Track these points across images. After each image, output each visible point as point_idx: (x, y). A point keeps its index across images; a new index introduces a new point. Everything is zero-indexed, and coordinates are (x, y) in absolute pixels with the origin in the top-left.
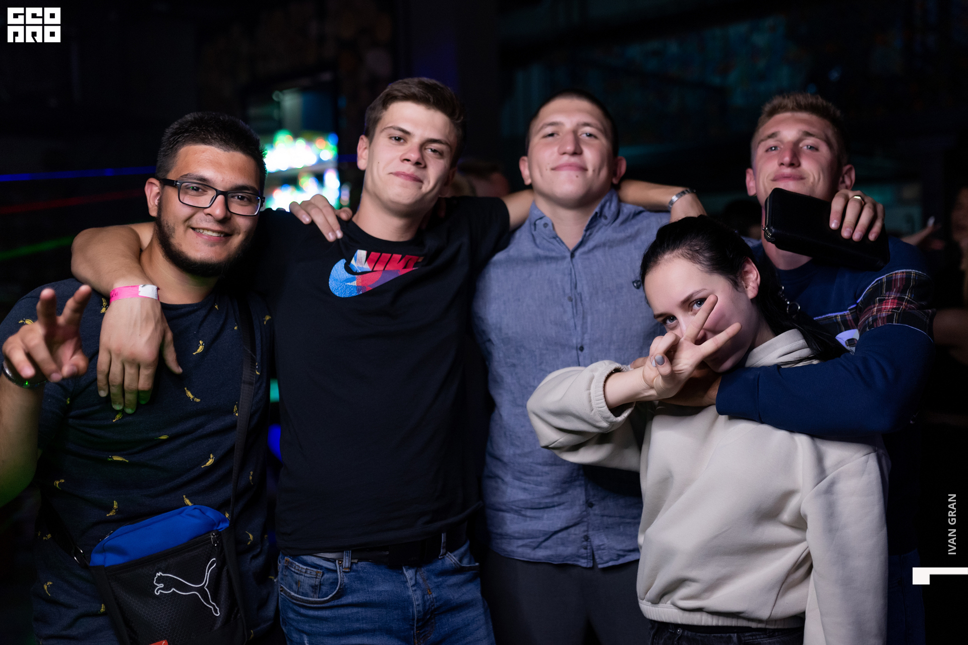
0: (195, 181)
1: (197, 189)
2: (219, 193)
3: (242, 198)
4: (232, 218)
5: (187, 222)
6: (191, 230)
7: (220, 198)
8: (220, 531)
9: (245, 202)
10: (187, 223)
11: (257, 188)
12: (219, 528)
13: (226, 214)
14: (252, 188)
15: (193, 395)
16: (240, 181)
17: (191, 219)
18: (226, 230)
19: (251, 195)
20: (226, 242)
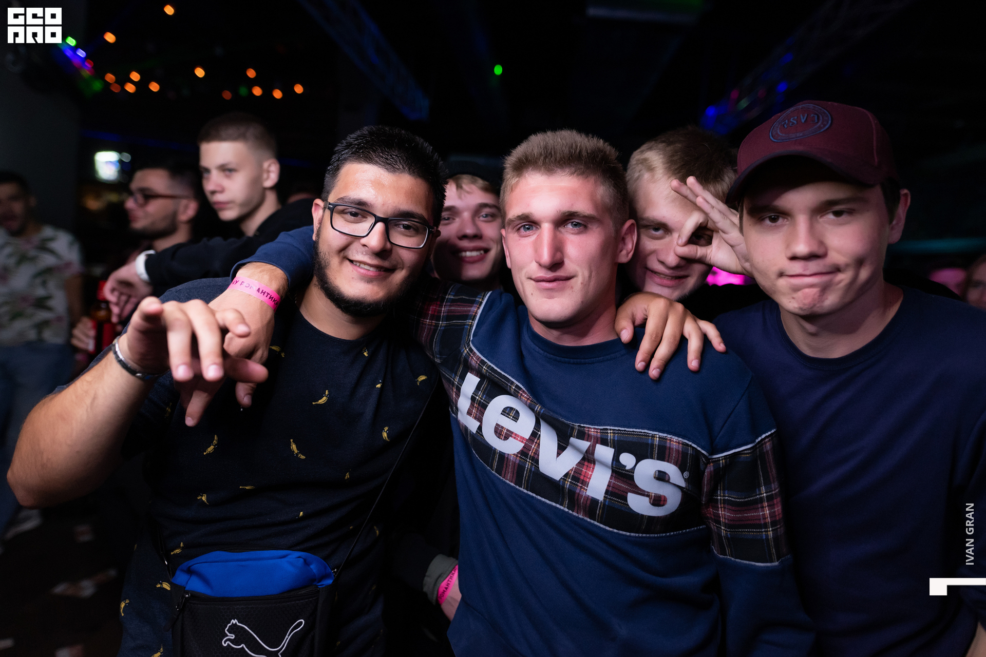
0: (353, 205)
1: (355, 215)
2: (378, 220)
3: (407, 227)
4: (393, 251)
5: (343, 252)
6: (347, 263)
7: (380, 226)
8: (319, 587)
9: (412, 232)
10: (342, 254)
11: (426, 217)
12: (319, 584)
13: (385, 244)
14: (420, 217)
15: (298, 449)
16: (405, 205)
17: (347, 249)
18: (386, 264)
19: (415, 223)
20: (385, 278)
